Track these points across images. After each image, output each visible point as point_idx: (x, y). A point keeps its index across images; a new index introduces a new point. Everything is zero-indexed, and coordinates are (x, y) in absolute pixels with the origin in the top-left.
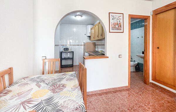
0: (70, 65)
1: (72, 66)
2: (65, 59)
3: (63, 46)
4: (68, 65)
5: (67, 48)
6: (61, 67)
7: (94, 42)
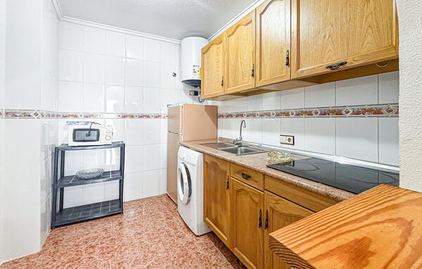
0: (105, 204)
1: (115, 208)
2: (80, 180)
3: (71, 119)
4: (96, 206)
5: (94, 127)
6: (53, 227)
7: (210, 103)
